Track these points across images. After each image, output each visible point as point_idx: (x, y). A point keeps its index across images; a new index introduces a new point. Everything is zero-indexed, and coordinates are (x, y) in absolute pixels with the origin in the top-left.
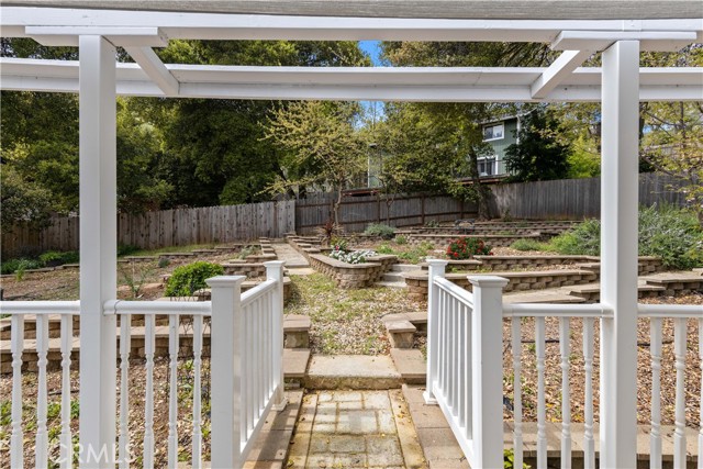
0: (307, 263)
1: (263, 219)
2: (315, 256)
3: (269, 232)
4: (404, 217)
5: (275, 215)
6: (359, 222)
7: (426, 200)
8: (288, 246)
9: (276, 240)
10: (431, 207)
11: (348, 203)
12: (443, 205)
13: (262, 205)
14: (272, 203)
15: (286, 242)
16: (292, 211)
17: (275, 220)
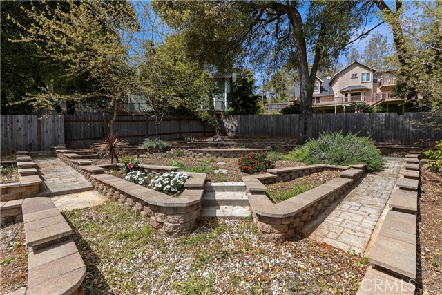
0: (89, 185)
1: (22, 132)
2: (98, 177)
3: (31, 145)
4: (167, 134)
5: (39, 128)
6: (130, 137)
7: (182, 122)
8: (58, 160)
9: (40, 154)
10: (186, 127)
11: (121, 121)
12: (194, 126)
13: (20, 117)
14: (34, 117)
15: (55, 156)
16: (61, 125)
17: (39, 132)
